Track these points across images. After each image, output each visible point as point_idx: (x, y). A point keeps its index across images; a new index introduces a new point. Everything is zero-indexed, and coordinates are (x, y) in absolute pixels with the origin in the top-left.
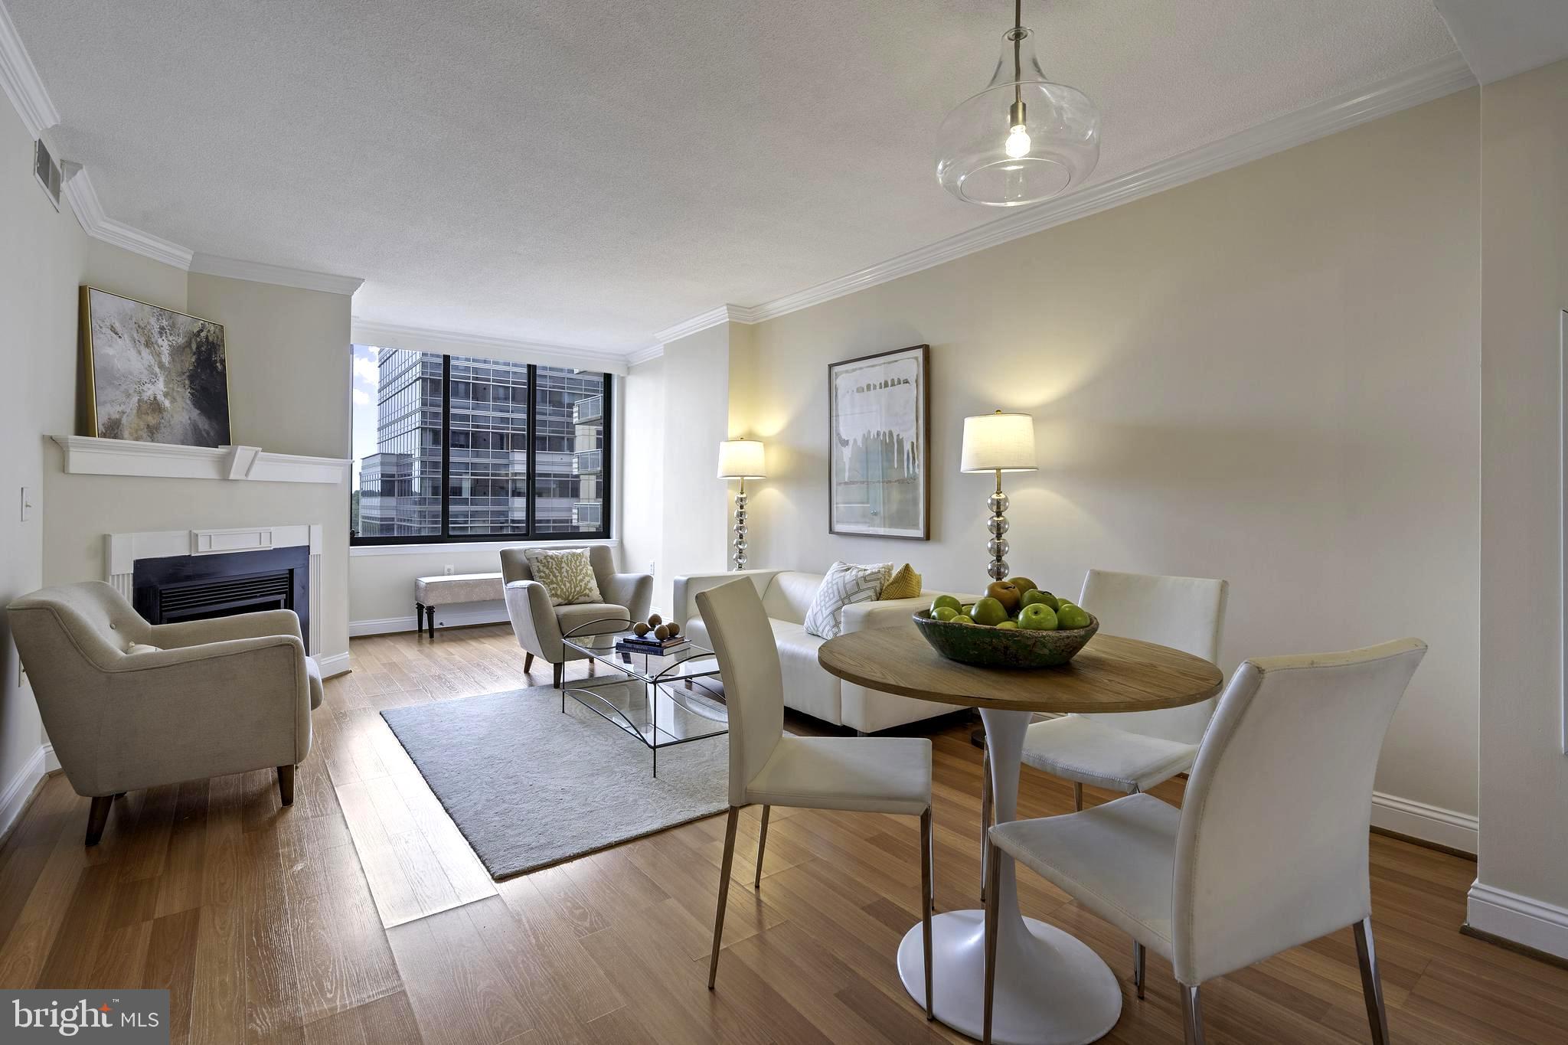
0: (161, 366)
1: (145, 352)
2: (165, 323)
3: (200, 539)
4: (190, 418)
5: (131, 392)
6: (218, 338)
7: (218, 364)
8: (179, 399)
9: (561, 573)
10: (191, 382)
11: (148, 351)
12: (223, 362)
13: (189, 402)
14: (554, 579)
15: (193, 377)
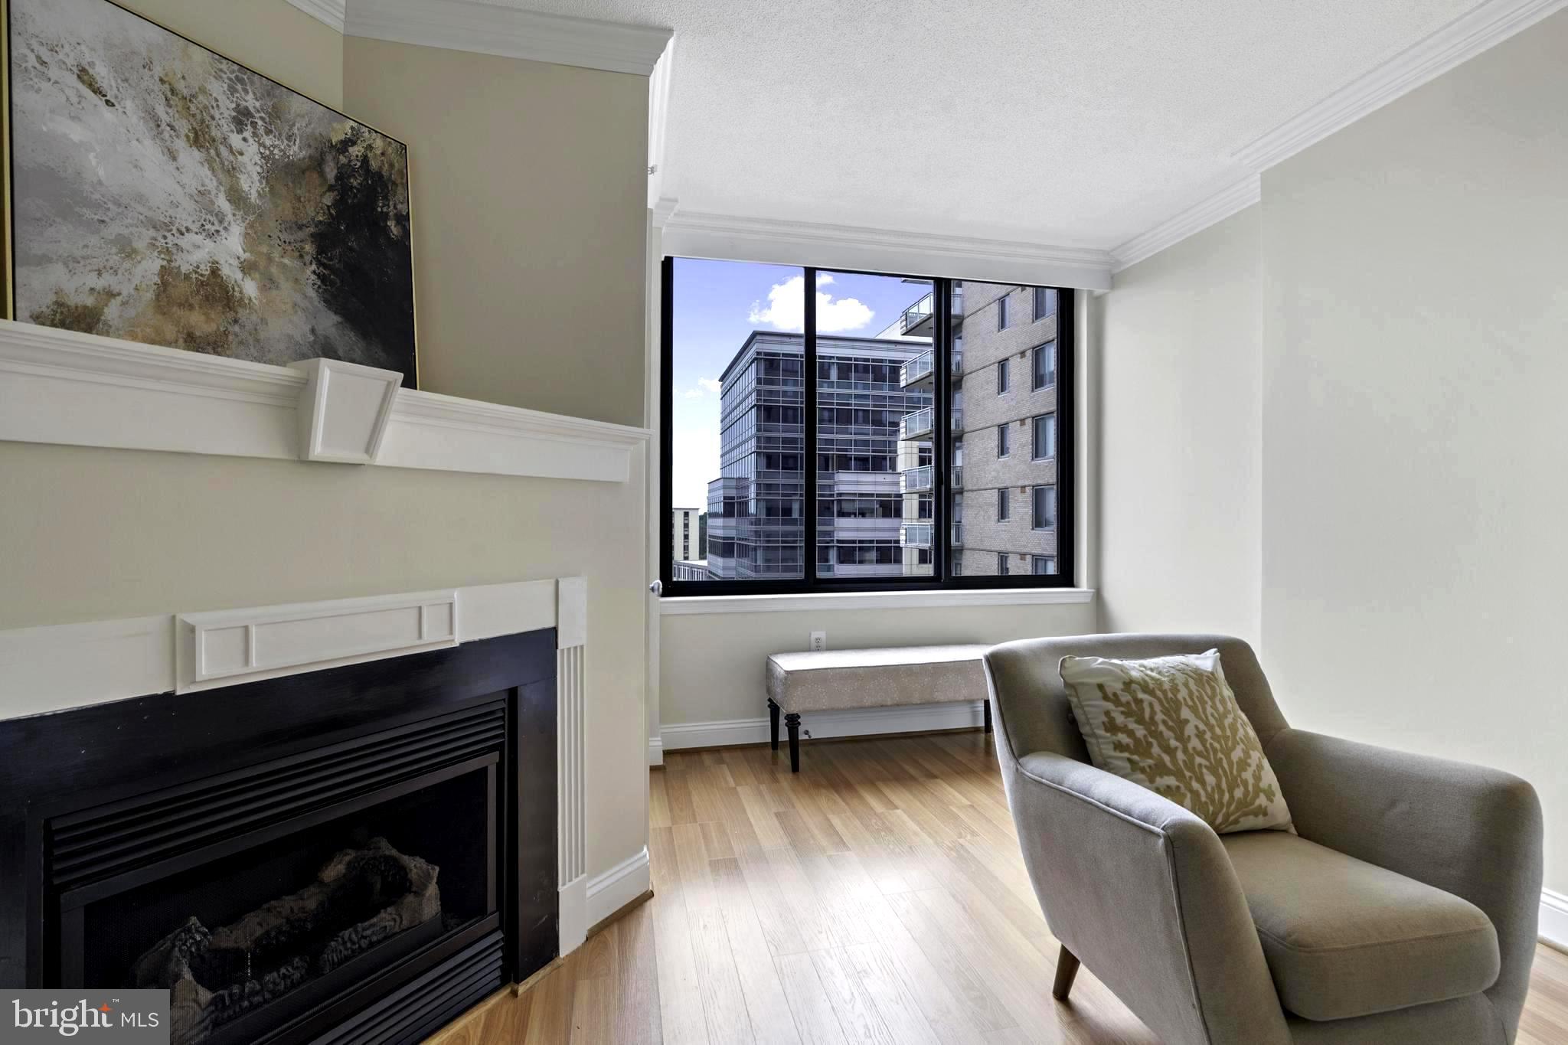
0: (237, 198)
1: (191, 158)
2: (251, 102)
3: (203, 639)
4: (313, 331)
5: (140, 245)
6: (391, 166)
7: (391, 224)
8: (286, 286)
9: (1181, 738)
10: (321, 250)
11: (196, 153)
12: (403, 220)
13: (311, 293)
14: (1167, 759)
15: (325, 240)
